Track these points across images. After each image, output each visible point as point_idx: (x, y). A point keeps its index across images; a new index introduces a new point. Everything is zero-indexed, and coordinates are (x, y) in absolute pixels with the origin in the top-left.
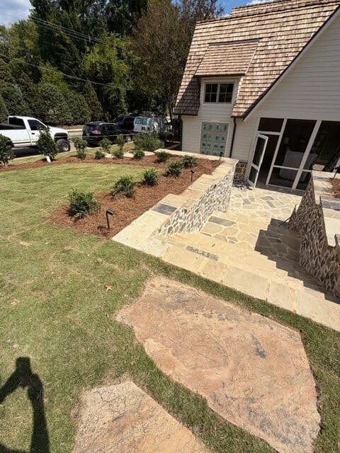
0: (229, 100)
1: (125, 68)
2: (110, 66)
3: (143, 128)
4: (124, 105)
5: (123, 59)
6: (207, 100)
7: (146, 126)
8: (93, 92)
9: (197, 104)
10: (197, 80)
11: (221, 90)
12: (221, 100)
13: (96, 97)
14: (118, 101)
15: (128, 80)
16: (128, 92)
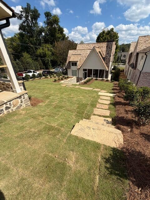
0: (76, 65)
1: (50, 53)
2: (45, 53)
3: (57, 71)
4: (50, 64)
5: (49, 50)
6: (72, 65)
7: (58, 71)
8: (41, 61)
9: (70, 66)
10: (70, 62)
11: (75, 64)
12: (75, 65)
13: (41, 62)
14: (48, 63)
15: (51, 56)
16: (51, 60)
